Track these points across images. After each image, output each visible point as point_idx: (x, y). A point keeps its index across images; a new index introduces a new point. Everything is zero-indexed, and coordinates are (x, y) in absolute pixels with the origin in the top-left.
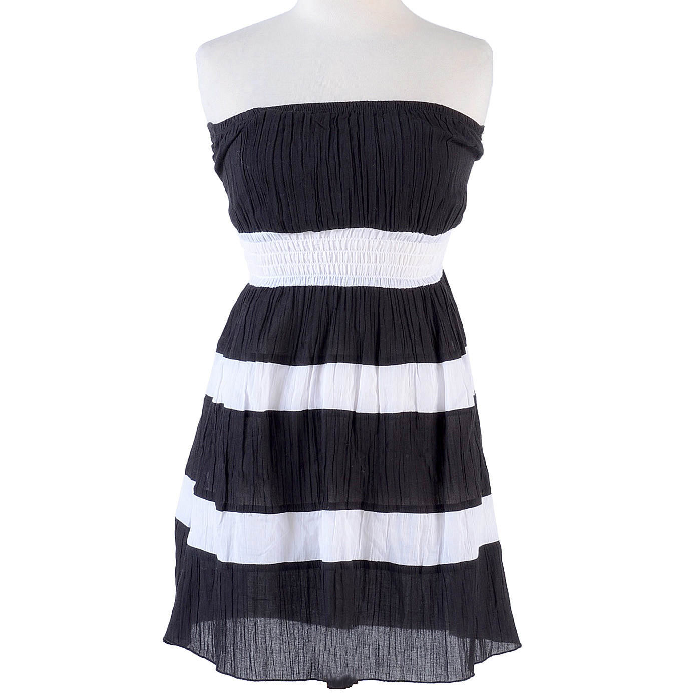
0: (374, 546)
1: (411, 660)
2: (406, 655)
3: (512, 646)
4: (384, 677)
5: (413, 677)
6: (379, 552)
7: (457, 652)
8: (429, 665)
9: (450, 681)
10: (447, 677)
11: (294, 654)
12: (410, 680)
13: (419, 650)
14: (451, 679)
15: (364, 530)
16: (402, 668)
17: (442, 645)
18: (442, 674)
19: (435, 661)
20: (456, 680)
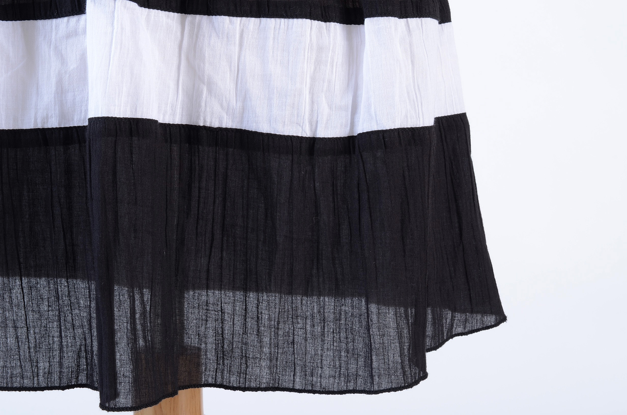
0: (210, 91)
1: (293, 343)
2: (281, 333)
3: (491, 319)
4: (234, 380)
5: (298, 380)
6: (222, 106)
7: (393, 325)
8: (331, 353)
9: (376, 388)
10: (369, 380)
11: (37, 330)
12: (291, 386)
13: (309, 322)
14: (379, 384)
15: (188, 59)
16: (274, 361)
17: (360, 309)
18: (360, 373)
19: (344, 345)
20: (389, 386)
